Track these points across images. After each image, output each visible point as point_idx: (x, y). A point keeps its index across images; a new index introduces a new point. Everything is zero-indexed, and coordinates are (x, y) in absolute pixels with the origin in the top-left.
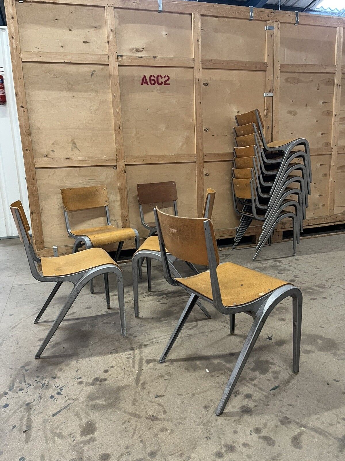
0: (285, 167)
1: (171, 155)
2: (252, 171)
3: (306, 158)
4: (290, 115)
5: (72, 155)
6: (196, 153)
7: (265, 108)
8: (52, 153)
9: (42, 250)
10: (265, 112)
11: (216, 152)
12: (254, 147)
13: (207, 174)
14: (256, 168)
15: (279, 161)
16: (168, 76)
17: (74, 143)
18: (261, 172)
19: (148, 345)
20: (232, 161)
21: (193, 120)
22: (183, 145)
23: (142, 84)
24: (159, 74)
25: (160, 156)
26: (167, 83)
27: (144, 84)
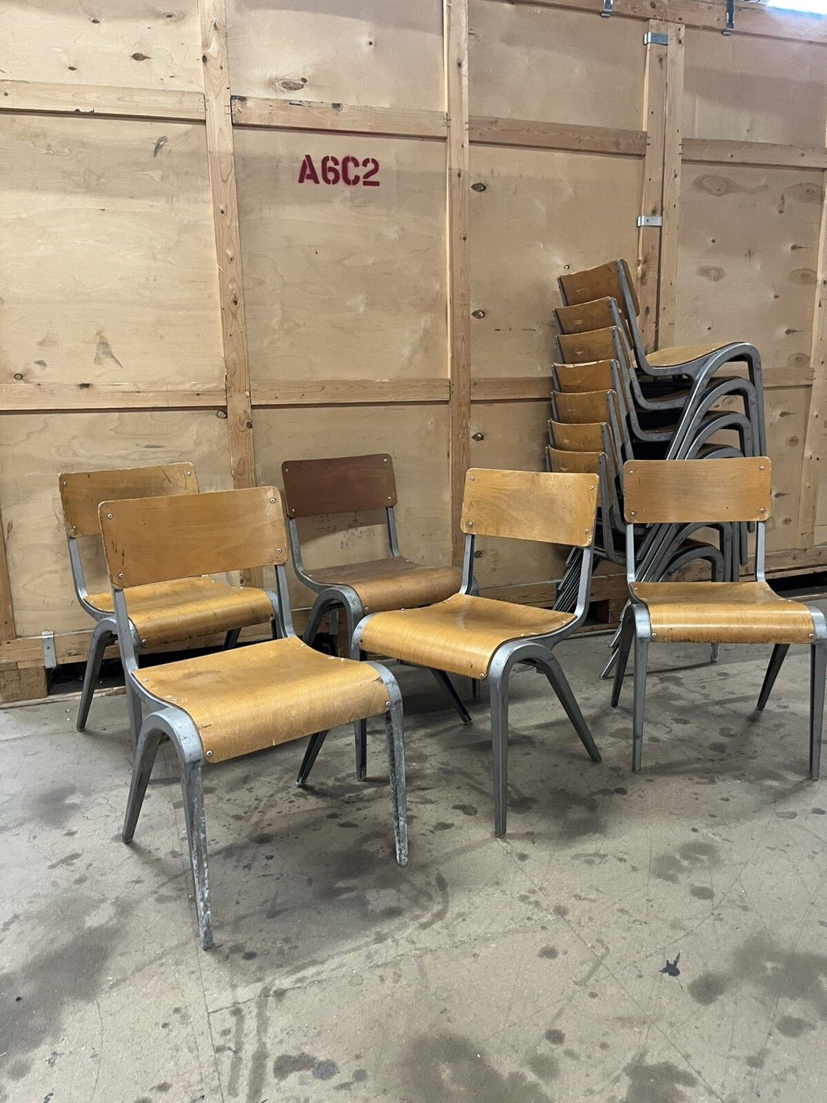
0: (695, 422)
1: (380, 382)
2: (605, 430)
3: (751, 398)
4: (704, 280)
5: (99, 376)
6: (449, 377)
7: (641, 258)
8: (37, 369)
9: (9, 643)
10: (639, 268)
11: (506, 374)
12: (611, 363)
13: (479, 436)
14: (615, 423)
15: (677, 403)
16: (374, 161)
17: (104, 344)
18: (628, 434)
19: (289, 993)
20: (549, 399)
21: (443, 285)
22: (414, 353)
23: (301, 181)
24: (352, 155)
25: (350, 384)
26: (371, 179)
27: (305, 180)
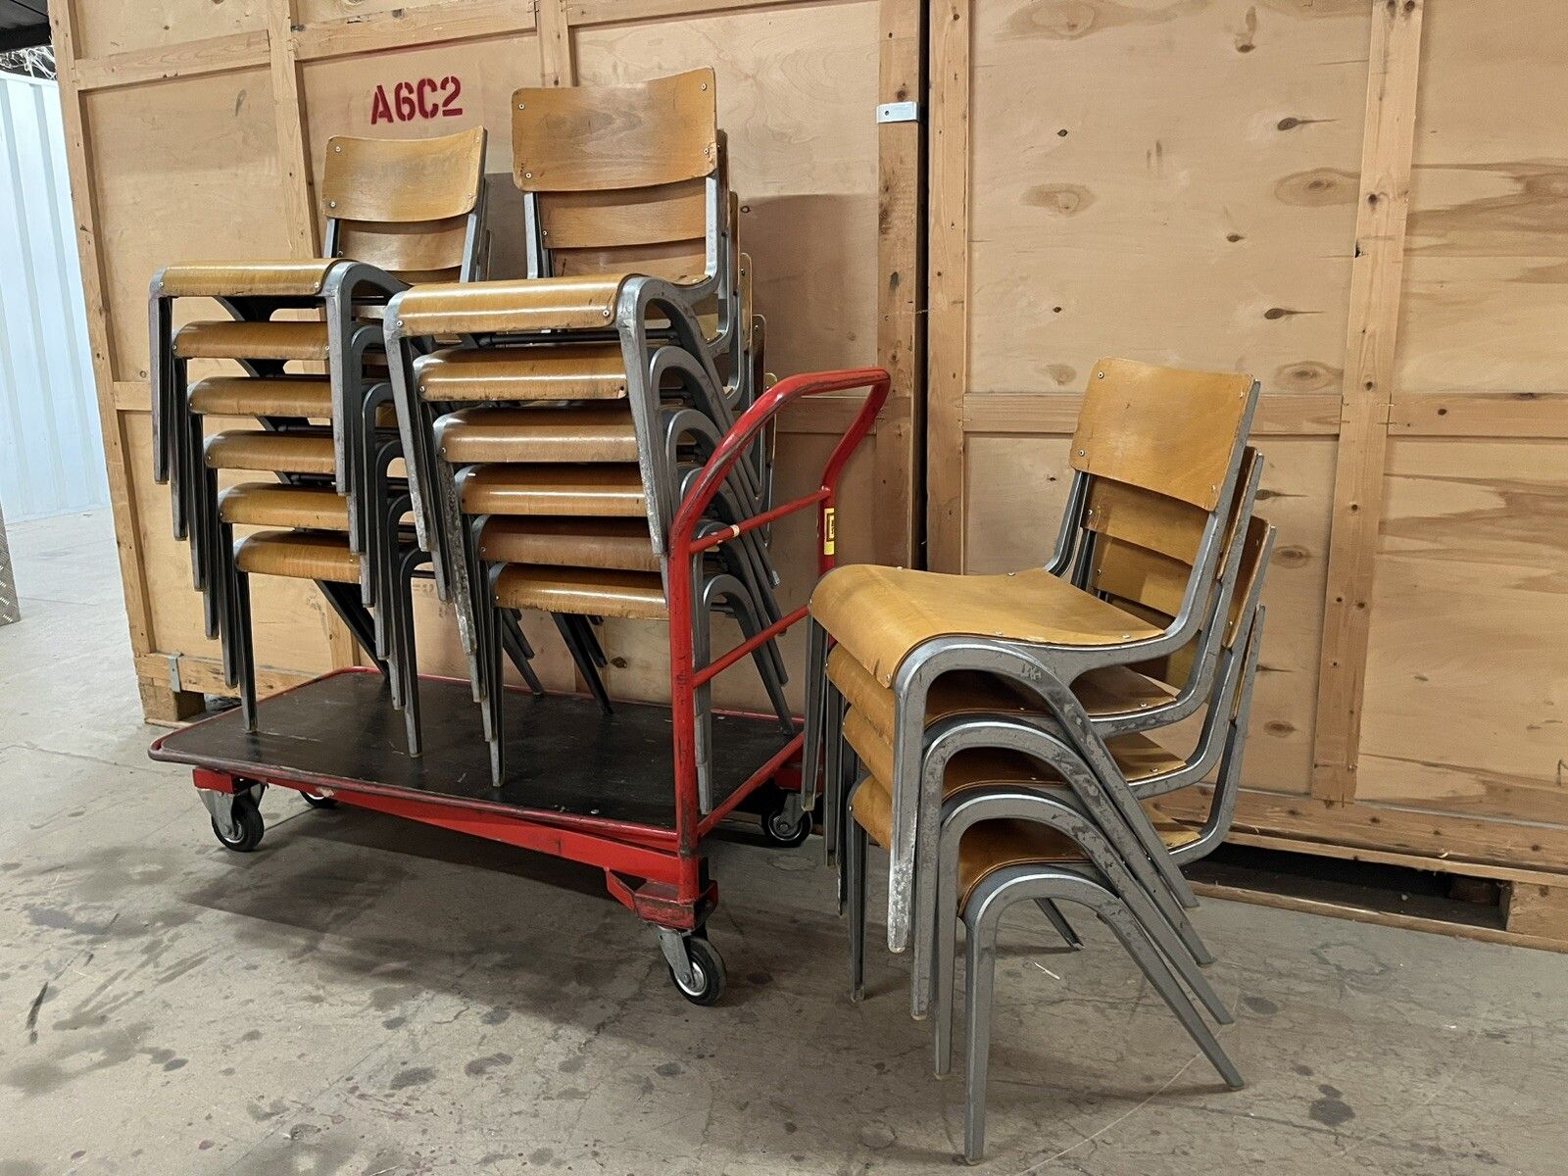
4: (1042, 213)
9: (145, 656)
16: (455, 81)
23: (374, 122)
26: (452, 106)
27: (379, 120)
